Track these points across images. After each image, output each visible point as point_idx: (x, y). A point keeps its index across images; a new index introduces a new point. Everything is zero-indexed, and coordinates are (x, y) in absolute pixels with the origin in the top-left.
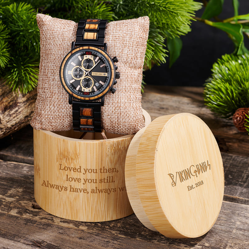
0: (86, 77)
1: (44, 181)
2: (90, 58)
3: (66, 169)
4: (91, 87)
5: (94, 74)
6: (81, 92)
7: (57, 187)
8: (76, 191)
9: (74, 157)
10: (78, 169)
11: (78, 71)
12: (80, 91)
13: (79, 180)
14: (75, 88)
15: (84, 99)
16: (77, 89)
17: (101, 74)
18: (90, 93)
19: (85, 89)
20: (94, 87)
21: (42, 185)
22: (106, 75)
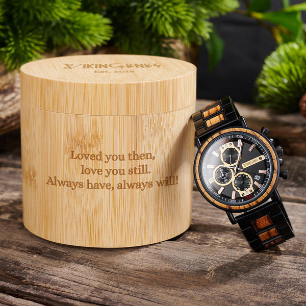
0: (238, 175)
1: (50, 178)
2: (229, 147)
3: (80, 157)
4: (251, 185)
5: (245, 165)
6: (240, 198)
7: (69, 184)
8: (96, 187)
9: (93, 143)
10: (97, 156)
11: (222, 173)
12: (238, 198)
13: (99, 171)
14: (230, 198)
15: (249, 205)
16: (233, 197)
17: (255, 161)
18: (252, 194)
19: (243, 192)
20: (256, 183)
21: (48, 184)
22: (263, 157)
